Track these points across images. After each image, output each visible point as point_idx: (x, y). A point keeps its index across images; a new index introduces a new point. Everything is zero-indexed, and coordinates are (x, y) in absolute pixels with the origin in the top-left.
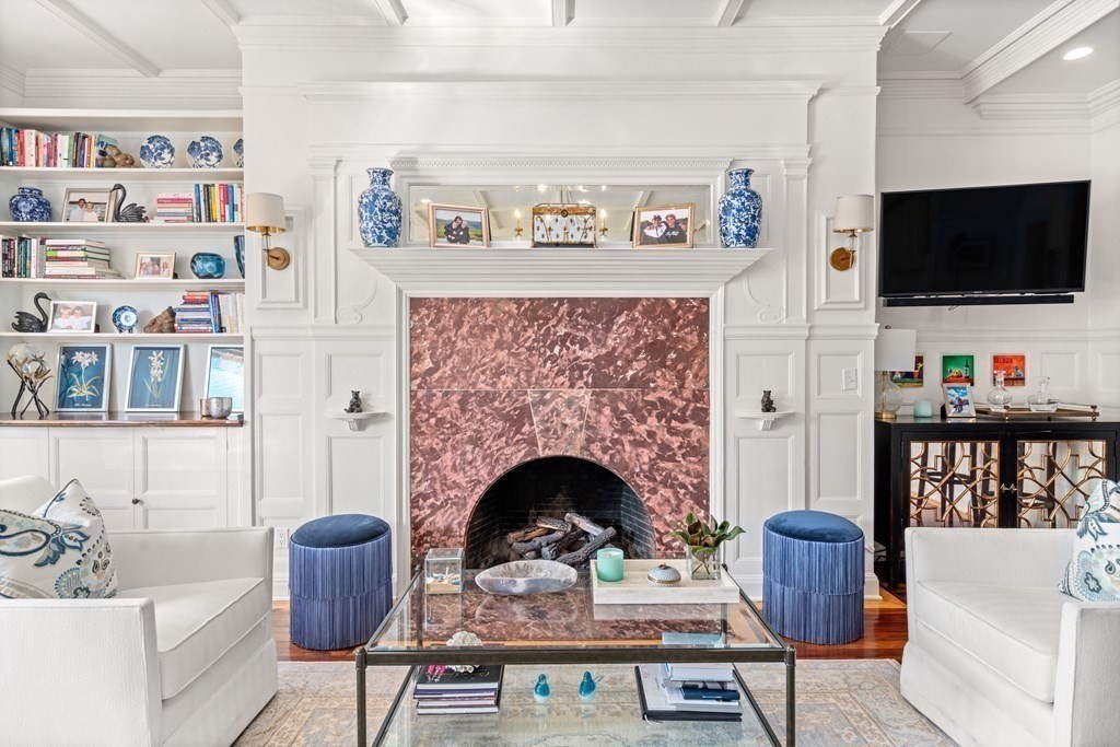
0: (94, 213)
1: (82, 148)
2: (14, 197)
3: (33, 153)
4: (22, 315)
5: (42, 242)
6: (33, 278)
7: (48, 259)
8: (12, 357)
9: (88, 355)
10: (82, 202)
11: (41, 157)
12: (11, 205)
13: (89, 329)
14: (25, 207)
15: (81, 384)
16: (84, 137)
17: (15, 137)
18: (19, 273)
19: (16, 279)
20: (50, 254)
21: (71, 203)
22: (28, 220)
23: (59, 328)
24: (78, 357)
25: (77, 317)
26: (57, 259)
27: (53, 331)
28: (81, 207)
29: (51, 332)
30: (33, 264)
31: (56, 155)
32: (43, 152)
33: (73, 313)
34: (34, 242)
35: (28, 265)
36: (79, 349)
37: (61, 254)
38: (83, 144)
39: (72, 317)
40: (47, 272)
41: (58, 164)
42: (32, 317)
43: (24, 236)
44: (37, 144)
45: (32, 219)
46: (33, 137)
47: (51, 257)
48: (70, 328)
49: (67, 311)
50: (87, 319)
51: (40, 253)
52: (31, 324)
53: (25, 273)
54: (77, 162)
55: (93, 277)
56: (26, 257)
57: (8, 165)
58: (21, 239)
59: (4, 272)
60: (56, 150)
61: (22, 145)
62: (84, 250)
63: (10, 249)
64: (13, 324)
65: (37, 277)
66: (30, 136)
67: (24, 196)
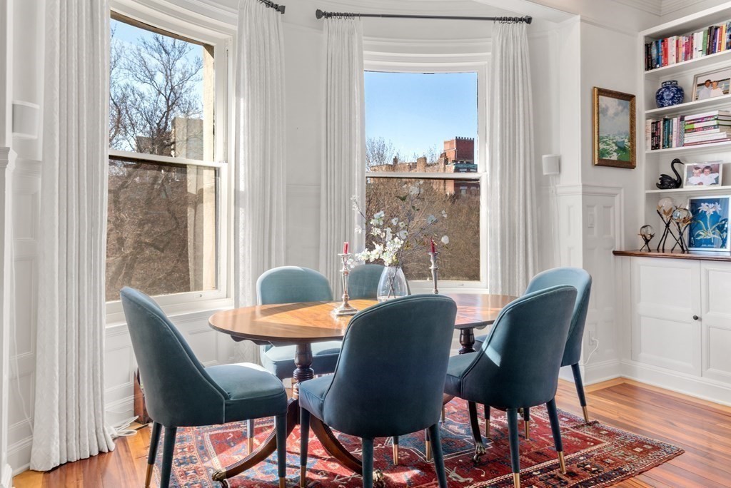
0: (719, 89)
1: (714, 37)
2: (660, 90)
3: (675, 53)
4: (664, 177)
5: (682, 119)
6: (674, 148)
7: (686, 131)
8: (660, 208)
9: (713, 205)
10: (709, 83)
11: (680, 55)
12: (657, 96)
13: (717, 183)
14: (667, 95)
15: (707, 229)
16: (716, 28)
17: (661, 46)
18: (664, 146)
19: (661, 150)
20: (688, 127)
21: (699, 85)
22: (669, 105)
23: (692, 184)
24: (703, 207)
25: (706, 174)
26: (694, 130)
27: (688, 186)
28: (708, 87)
29: (686, 188)
30: (674, 138)
31: (692, 50)
32: (683, 50)
33: (703, 172)
34: (675, 120)
35: (670, 138)
36: (704, 201)
37: (696, 126)
38: (715, 34)
39: (702, 175)
40: (685, 142)
41: (694, 57)
42: (670, 178)
43: (666, 117)
44: (677, 46)
45: (673, 103)
46: (675, 42)
47: (690, 129)
48: (701, 184)
49: (698, 171)
50: (715, 175)
51: (680, 128)
52: (670, 183)
53: (668, 145)
54: (710, 50)
55: (724, 140)
56: (669, 132)
57: (655, 68)
58: (665, 120)
59: (652, 146)
60: (692, 46)
61: (666, 50)
62: (717, 119)
63: (657, 129)
64: (657, 184)
65: (677, 146)
66: (672, 42)
67: (668, 88)
